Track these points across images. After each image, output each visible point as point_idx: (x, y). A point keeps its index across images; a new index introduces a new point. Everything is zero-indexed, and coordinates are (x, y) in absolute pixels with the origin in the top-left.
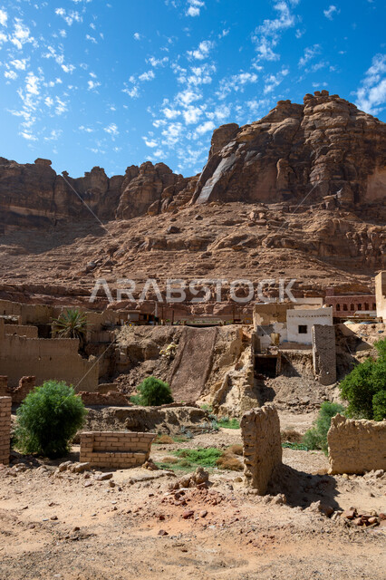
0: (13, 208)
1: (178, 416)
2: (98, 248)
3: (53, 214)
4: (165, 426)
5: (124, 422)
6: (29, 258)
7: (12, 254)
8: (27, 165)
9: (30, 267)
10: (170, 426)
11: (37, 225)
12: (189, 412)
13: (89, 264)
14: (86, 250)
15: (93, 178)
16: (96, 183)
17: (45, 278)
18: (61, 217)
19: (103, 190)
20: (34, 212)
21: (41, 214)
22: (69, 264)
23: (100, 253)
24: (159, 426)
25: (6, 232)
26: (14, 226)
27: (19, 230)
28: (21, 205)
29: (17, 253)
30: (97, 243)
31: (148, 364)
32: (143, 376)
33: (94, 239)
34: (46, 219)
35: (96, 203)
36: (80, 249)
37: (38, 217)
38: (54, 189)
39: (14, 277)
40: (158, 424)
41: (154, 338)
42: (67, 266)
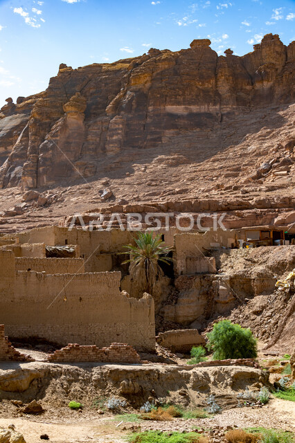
0: (171, 108)
1: (212, 379)
2: (275, 142)
3: (217, 107)
4: (184, 394)
5: (118, 387)
6: (190, 167)
7: (171, 165)
8: (183, 52)
9: (192, 179)
10: (193, 394)
11: (199, 125)
12: (232, 374)
13: (262, 166)
14: (259, 148)
15: (265, 51)
16: (269, 58)
17: (208, 191)
18: (227, 109)
19: (279, 65)
20: (194, 108)
21: (202, 111)
22: (238, 169)
23: (277, 150)
24: (175, 394)
25: (163, 139)
26: (172, 131)
27: (179, 134)
28: (179, 103)
29: (177, 163)
30: (274, 136)
31: (258, 301)
32: (247, 318)
33: (270, 133)
34: (209, 115)
35: (270, 83)
36: (253, 147)
37: (198, 115)
38: (216, 75)
39: (173, 194)
40: (174, 390)
41: (270, 263)
42: (236, 171)
